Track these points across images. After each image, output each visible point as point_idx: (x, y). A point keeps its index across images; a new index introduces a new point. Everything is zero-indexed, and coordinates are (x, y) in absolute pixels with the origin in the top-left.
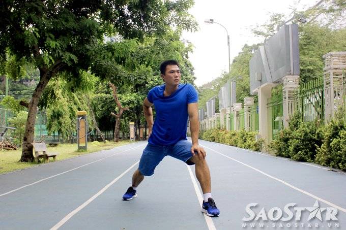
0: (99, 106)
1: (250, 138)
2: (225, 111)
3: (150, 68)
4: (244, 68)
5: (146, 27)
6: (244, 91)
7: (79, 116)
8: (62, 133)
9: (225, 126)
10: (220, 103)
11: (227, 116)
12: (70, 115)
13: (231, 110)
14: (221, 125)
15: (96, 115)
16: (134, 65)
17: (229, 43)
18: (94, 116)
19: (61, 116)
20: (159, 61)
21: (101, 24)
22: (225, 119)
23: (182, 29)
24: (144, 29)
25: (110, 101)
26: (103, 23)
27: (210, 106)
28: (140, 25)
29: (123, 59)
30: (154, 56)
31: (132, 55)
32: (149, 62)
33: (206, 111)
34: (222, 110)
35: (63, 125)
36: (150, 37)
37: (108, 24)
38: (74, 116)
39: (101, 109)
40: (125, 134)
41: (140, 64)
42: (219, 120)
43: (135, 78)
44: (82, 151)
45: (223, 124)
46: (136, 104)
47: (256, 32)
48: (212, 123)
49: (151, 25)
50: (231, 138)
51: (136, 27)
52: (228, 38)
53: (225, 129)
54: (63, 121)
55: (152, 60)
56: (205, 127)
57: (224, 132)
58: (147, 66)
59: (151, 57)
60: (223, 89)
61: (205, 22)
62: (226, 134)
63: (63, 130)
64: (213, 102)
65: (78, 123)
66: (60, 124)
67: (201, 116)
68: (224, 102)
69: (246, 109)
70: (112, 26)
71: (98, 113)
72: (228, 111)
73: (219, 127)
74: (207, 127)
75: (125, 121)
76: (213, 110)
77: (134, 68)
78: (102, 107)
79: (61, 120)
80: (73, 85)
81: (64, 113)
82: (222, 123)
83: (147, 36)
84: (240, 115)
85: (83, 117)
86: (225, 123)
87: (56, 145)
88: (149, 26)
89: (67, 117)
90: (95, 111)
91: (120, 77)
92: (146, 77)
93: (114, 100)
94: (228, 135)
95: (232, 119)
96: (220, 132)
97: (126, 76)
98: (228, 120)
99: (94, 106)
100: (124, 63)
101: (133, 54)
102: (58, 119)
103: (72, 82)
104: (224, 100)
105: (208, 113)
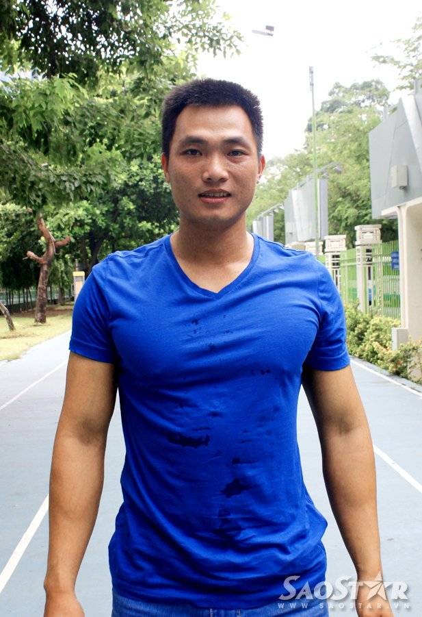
1: (375, 334)
3: (116, 153)
4: (345, 144)
5: (103, 46)
6: (343, 197)
13: (316, 248)
16: (74, 147)
17: (312, 85)
20: (141, 134)
23: (200, 49)
24: (98, 52)
27: (262, 231)
28: (90, 41)
29: (45, 134)
30: (126, 122)
31: (67, 123)
32: (113, 140)
36: (114, 72)
39: (5, 240)
40: (66, 290)
41: (91, 144)
43: (77, 185)
46: (88, 228)
47: (377, 58)
49: (119, 41)
51: (77, 45)
52: (311, 72)
55: (123, 134)
58: (109, 148)
59: (118, 125)
60: (295, 195)
64: (268, 221)
68: (299, 227)
69: (359, 253)
70: (15, 44)
75: (66, 263)
77: (75, 154)
78: (9, 235)
83: (108, 71)
84: (342, 265)
88: (112, 45)
91: (34, 183)
92: (108, 176)
97: (52, 179)
100: (46, 143)
101: (69, 119)
104: (297, 223)
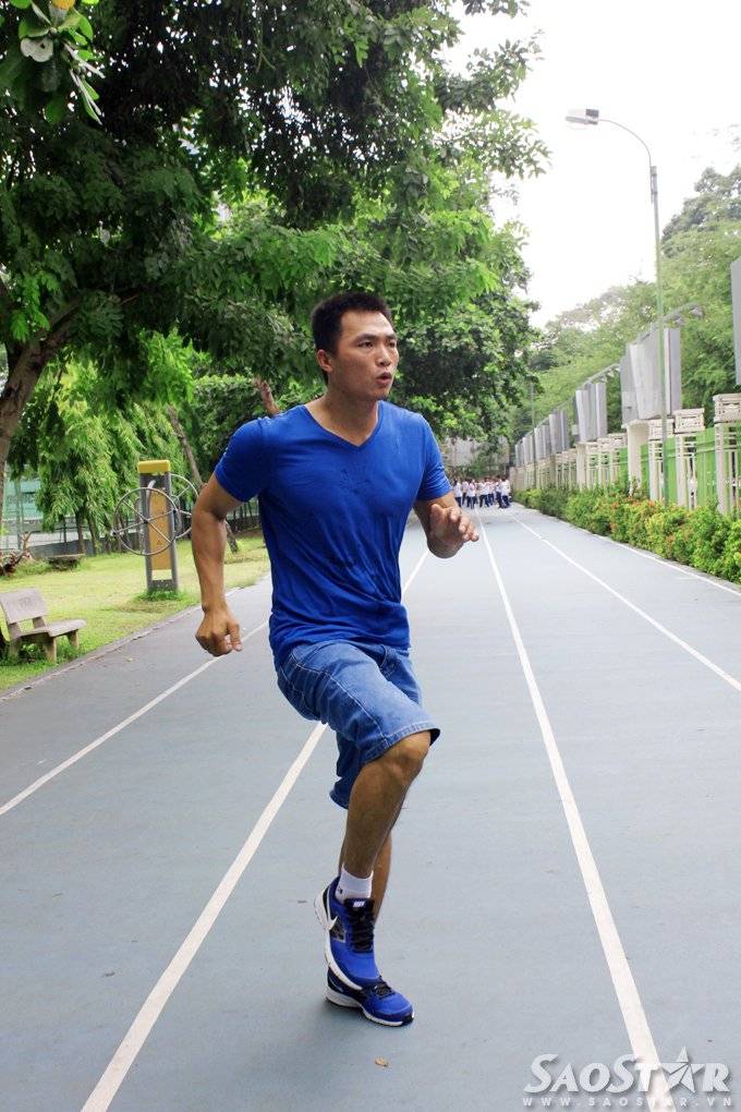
0: (211, 417)
2: (643, 430)
7: (146, 478)
8: (90, 519)
9: (646, 485)
10: (625, 402)
11: (653, 450)
12: (113, 457)
13: (664, 427)
14: (630, 479)
15: (199, 446)
17: (654, 193)
18: (192, 451)
19: (82, 464)
21: (205, 161)
22: (645, 456)
25: (245, 400)
26: (211, 155)
27: (590, 405)
33: (576, 421)
34: (635, 428)
35: (92, 491)
37: (227, 159)
38: (125, 457)
39: (215, 428)
42: (621, 459)
44: (163, 597)
45: (639, 476)
48: (599, 467)
50: (667, 533)
52: (654, 175)
53: (646, 493)
54: (89, 480)
56: (575, 475)
57: (640, 508)
60: (635, 350)
61: (571, 119)
62: (650, 514)
63: (92, 507)
64: (599, 390)
65: (145, 501)
66: (81, 489)
67: (558, 437)
68: (641, 398)
69: (720, 433)
70: (244, 164)
71: (207, 440)
72: (656, 431)
73: (622, 485)
74: (581, 479)
76: (600, 420)
78: (220, 420)
79: (84, 474)
80: (120, 385)
81: (90, 450)
82: (634, 470)
84: (699, 450)
85: (161, 482)
86: (645, 471)
87: (72, 564)
89: (104, 464)
90: (195, 432)
91: (280, 354)
93: (258, 395)
94: (657, 520)
95: (670, 464)
96: (627, 506)
98: (654, 464)
99: (193, 418)
102: (74, 472)
103: (116, 374)
104: (639, 392)
105: (581, 429)
